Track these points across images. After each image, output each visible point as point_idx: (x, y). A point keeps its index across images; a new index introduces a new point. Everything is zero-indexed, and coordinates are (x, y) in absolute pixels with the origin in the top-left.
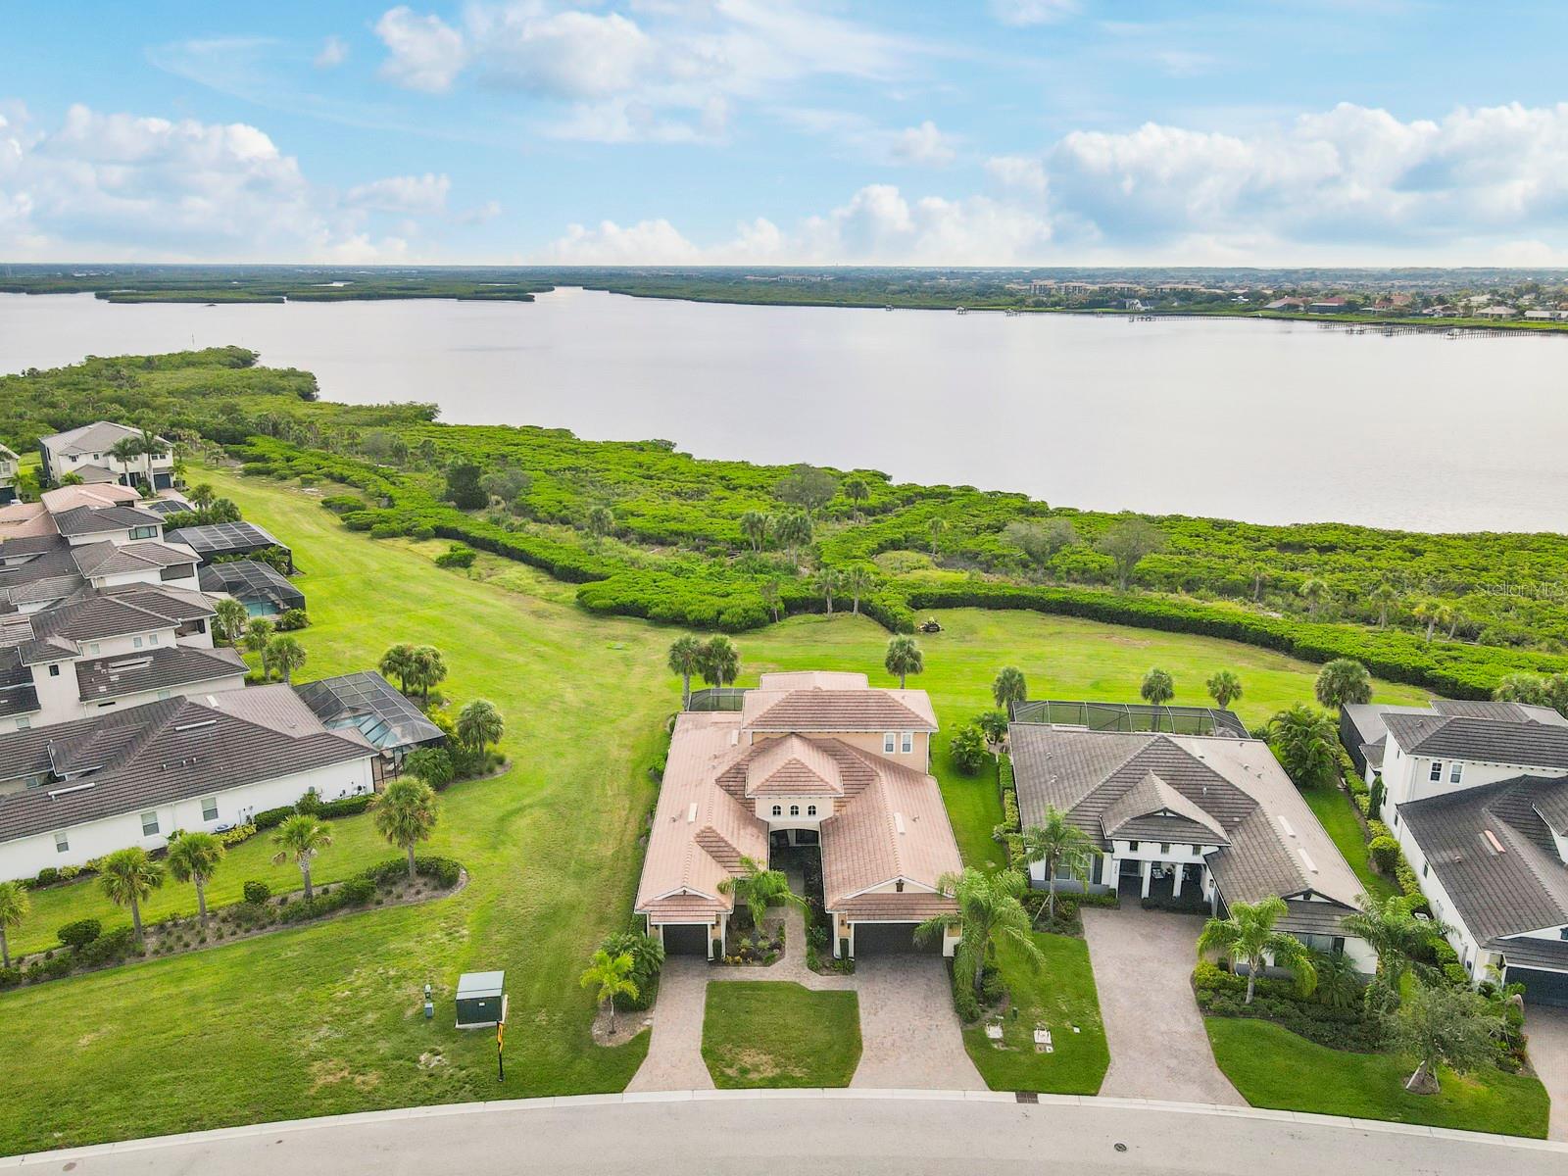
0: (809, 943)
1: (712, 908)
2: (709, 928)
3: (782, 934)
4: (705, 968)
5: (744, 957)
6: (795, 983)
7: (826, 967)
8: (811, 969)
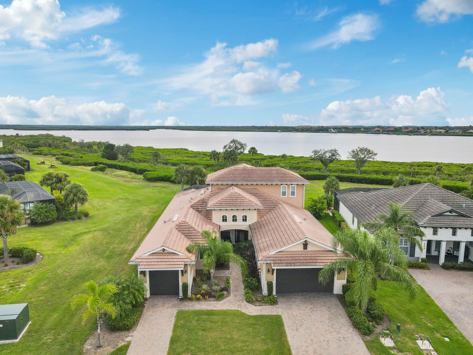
0: (246, 287)
1: (181, 260)
2: (180, 273)
3: (228, 283)
4: (177, 303)
5: (203, 295)
6: (238, 311)
7: (259, 301)
8: (249, 302)
